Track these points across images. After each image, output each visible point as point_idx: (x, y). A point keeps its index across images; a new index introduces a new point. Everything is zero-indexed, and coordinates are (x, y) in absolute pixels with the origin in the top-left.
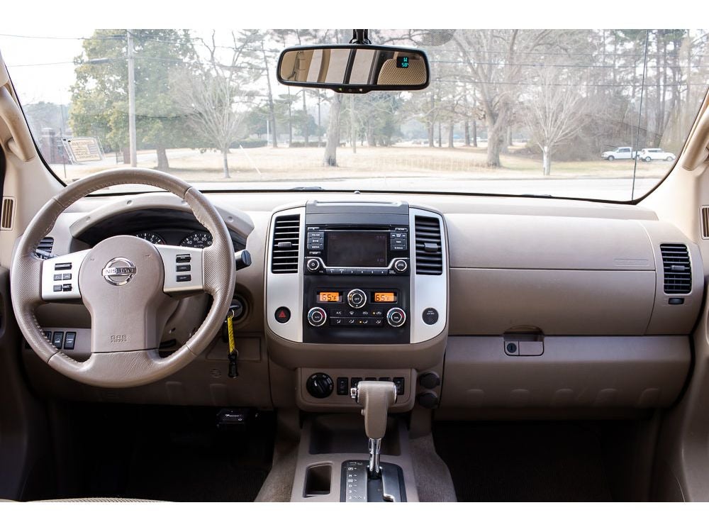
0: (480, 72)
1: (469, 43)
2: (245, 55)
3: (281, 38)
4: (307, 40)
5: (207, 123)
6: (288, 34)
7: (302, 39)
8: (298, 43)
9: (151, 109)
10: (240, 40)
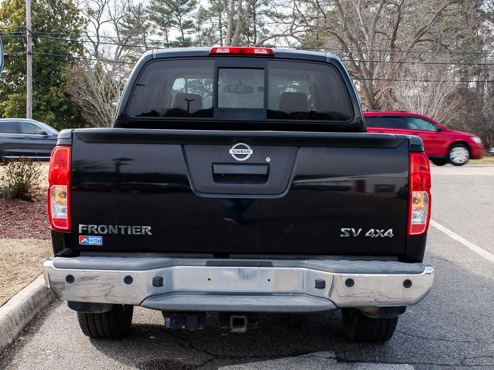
0: (362, 68)
1: (351, 38)
2: (129, 47)
3: (163, 30)
4: (189, 33)
5: (99, 114)
6: (170, 26)
7: (185, 31)
8: (181, 36)
9: (44, 101)
10: (123, 32)
